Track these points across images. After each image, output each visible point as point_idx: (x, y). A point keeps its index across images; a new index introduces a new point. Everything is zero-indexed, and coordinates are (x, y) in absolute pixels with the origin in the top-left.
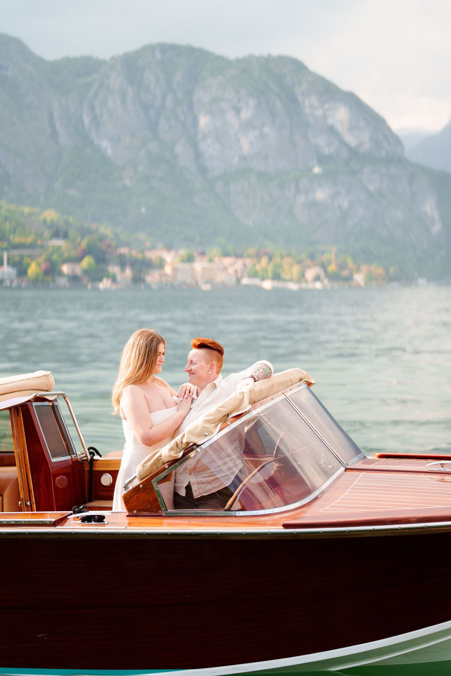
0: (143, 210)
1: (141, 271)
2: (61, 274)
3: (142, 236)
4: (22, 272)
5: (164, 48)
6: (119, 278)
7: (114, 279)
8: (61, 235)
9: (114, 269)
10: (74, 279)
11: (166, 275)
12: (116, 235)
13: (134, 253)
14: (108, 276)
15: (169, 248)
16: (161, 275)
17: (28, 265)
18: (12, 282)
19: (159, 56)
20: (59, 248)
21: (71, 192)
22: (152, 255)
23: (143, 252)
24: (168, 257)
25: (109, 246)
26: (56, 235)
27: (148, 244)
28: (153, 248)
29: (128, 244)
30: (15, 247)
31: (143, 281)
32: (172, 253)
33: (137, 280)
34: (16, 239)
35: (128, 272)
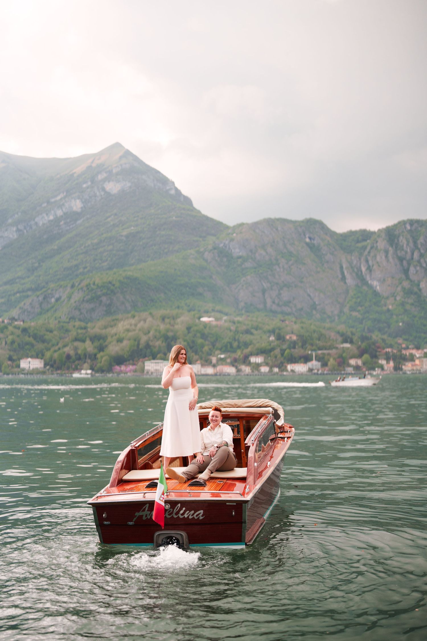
0: (401, 324)
1: (400, 363)
2: (349, 365)
3: (400, 341)
4: (324, 364)
5: (412, 222)
6: (386, 367)
7: (382, 367)
8: (349, 340)
9: (383, 362)
10: (357, 368)
11: (416, 365)
12: (384, 340)
13: (395, 351)
14: (378, 367)
15: (418, 348)
16: (412, 365)
17: (329, 360)
18: (318, 370)
19: (408, 227)
20: (348, 348)
21: (355, 314)
22: (407, 353)
23: (401, 351)
24: (417, 354)
25: (379, 347)
26: (345, 341)
27: (404, 346)
28: (407, 348)
29: (391, 346)
30: (320, 349)
31: (401, 369)
32: (420, 351)
33: (397, 368)
34: (320, 343)
35: (392, 364)
